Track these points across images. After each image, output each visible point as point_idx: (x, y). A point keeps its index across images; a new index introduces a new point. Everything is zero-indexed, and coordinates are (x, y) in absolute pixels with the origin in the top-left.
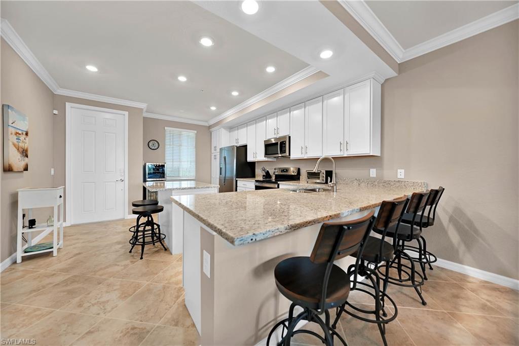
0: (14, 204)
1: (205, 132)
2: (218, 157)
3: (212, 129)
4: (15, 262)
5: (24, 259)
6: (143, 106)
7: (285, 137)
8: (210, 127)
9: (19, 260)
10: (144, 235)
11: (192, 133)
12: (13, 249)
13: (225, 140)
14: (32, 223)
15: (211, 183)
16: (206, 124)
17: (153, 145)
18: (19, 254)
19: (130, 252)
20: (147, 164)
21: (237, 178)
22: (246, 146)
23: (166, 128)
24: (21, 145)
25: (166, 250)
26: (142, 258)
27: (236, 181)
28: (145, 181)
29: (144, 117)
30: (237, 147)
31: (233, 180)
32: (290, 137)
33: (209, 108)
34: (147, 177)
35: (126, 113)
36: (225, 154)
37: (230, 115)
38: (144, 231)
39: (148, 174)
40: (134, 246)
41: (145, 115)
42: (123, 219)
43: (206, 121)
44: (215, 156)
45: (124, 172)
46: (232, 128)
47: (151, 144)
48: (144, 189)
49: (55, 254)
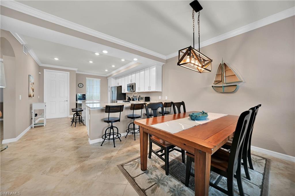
0: (31, 108)
1: (105, 80)
2: (110, 90)
3: (108, 78)
4: (32, 128)
5: (35, 127)
6: (76, 69)
7: (133, 84)
8: (107, 77)
9: (33, 127)
10: (76, 119)
11: (99, 80)
12: (31, 123)
13: (113, 83)
14: (36, 115)
15: (107, 103)
16: (105, 76)
17: (80, 85)
18: (33, 126)
19: (71, 125)
20: (78, 94)
21: (117, 100)
22: (121, 86)
23: (86, 78)
24: (33, 87)
25: (84, 125)
26: (75, 127)
27: (117, 101)
28: (77, 101)
29: (76, 73)
30: (117, 87)
31: (115, 101)
32: (135, 84)
33: (111, 66)
34: (78, 100)
35: (69, 73)
36: (113, 90)
37: (114, 73)
38: (76, 118)
39: (78, 98)
40: (73, 123)
41: (77, 72)
42: (68, 117)
43: (106, 75)
44: (109, 90)
45: (68, 97)
46: (116, 78)
47: (79, 85)
48: (77, 104)
49: (44, 126)
